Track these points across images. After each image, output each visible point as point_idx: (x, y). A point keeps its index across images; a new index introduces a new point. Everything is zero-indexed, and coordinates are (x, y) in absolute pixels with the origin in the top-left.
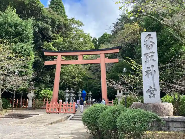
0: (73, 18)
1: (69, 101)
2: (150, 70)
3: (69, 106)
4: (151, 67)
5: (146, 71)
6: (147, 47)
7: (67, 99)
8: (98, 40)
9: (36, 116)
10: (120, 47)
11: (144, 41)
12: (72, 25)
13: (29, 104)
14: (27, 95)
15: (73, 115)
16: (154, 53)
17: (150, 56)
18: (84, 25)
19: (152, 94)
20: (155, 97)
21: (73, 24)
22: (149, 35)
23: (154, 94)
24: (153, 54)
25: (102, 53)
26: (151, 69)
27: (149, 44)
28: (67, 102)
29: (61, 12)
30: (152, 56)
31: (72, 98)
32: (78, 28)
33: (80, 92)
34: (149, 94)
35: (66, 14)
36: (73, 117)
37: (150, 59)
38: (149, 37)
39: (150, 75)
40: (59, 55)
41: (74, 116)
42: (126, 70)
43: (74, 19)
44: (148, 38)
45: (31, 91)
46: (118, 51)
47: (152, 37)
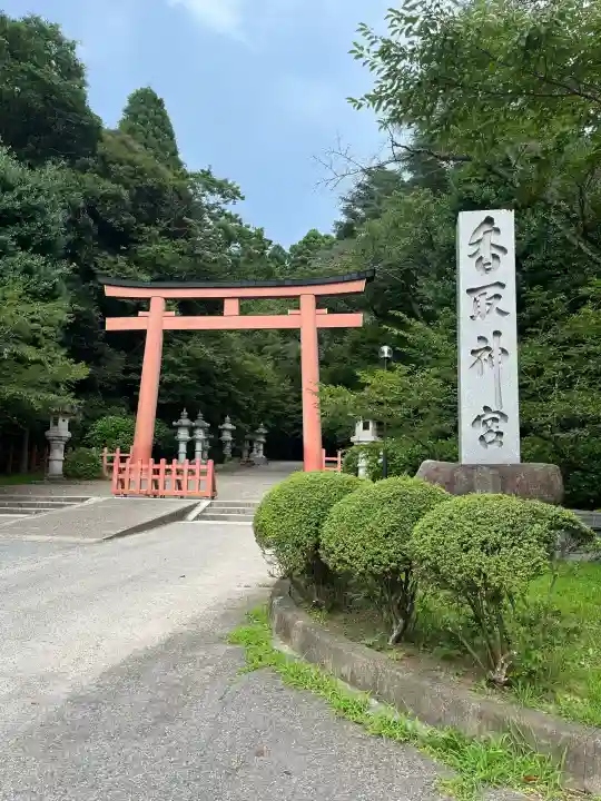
0: (206, 170)
1: (191, 455)
2: (488, 349)
3: (192, 472)
4: (490, 336)
5: (473, 352)
6: (480, 264)
7: (183, 448)
8: (288, 251)
9: (78, 505)
10: (369, 274)
11: (468, 241)
12: (204, 195)
13: (55, 462)
14: (47, 433)
15: (205, 503)
16: (502, 286)
17: (491, 298)
18: (243, 198)
19: (491, 431)
20: (501, 443)
21: (207, 193)
22: (489, 221)
23: (500, 434)
24: (497, 290)
25: (307, 295)
26: (490, 344)
27: (486, 253)
28: (182, 456)
29: (164, 149)
30: (498, 296)
31: (199, 447)
32: (223, 206)
33: (229, 426)
34: (481, 431)
35: (181, 156)
36: (204, 511)
37: (488, 307)
38: (487, 228)
39: (486, 366)
40: (158, 297)
41: (211, 505)
42: (389, 352)
43: (209, 173)
44: (485, 233)
45: (60, 421)
46: (359, 286)
47: (497, 230)
